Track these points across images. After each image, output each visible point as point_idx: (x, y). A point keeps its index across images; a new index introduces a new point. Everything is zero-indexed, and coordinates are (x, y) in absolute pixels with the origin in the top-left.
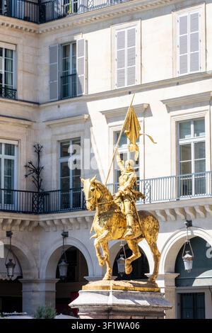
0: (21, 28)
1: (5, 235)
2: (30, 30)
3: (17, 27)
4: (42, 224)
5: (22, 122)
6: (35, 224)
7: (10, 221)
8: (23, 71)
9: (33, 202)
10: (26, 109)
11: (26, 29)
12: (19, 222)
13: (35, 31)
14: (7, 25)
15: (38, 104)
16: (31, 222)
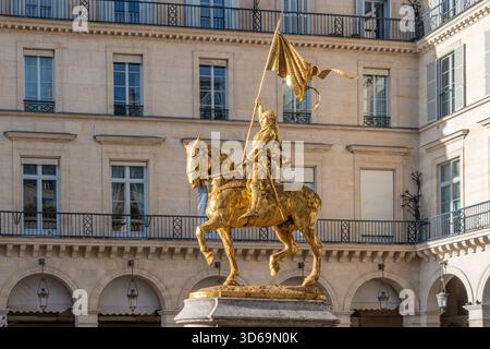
0: (393, 50)
1: (377, 269)
2: (405, 51)
3: (388, 50)
4: (419, 254)
5: (396, 150)
6: (413, 255)
7: (380, 254)
8: (398, 96)
9: (409, 232)
10: (402, 136)
11: (399, 51)
12: (392, 254)
13: (411, 52)
14: (376, 49)
15: (417, 129)
16: (407, 253)
